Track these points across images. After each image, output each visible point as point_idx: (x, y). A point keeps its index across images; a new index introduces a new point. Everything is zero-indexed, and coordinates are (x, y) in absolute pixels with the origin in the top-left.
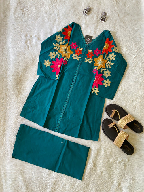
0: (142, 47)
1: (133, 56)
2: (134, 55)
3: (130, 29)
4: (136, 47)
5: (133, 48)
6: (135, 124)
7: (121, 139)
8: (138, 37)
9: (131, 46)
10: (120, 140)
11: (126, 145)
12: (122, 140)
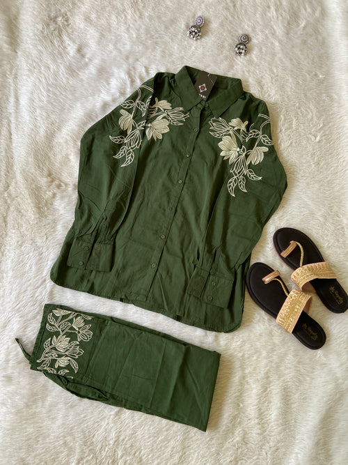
0: (333, 118)
1: (313, 138)
2: (316, 138)
3: (308, 76)
4: (319, 118)
5: (312, 119)
6: (332, 289)
7: (294, 308)
8: (324, 95)
9: (309, 117)
10: (292, 309)
11: (305, 325)
12: (296, 310)
